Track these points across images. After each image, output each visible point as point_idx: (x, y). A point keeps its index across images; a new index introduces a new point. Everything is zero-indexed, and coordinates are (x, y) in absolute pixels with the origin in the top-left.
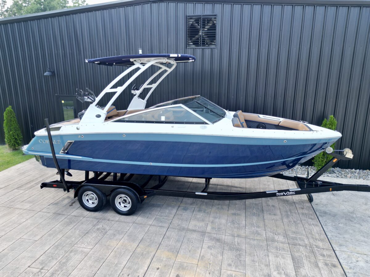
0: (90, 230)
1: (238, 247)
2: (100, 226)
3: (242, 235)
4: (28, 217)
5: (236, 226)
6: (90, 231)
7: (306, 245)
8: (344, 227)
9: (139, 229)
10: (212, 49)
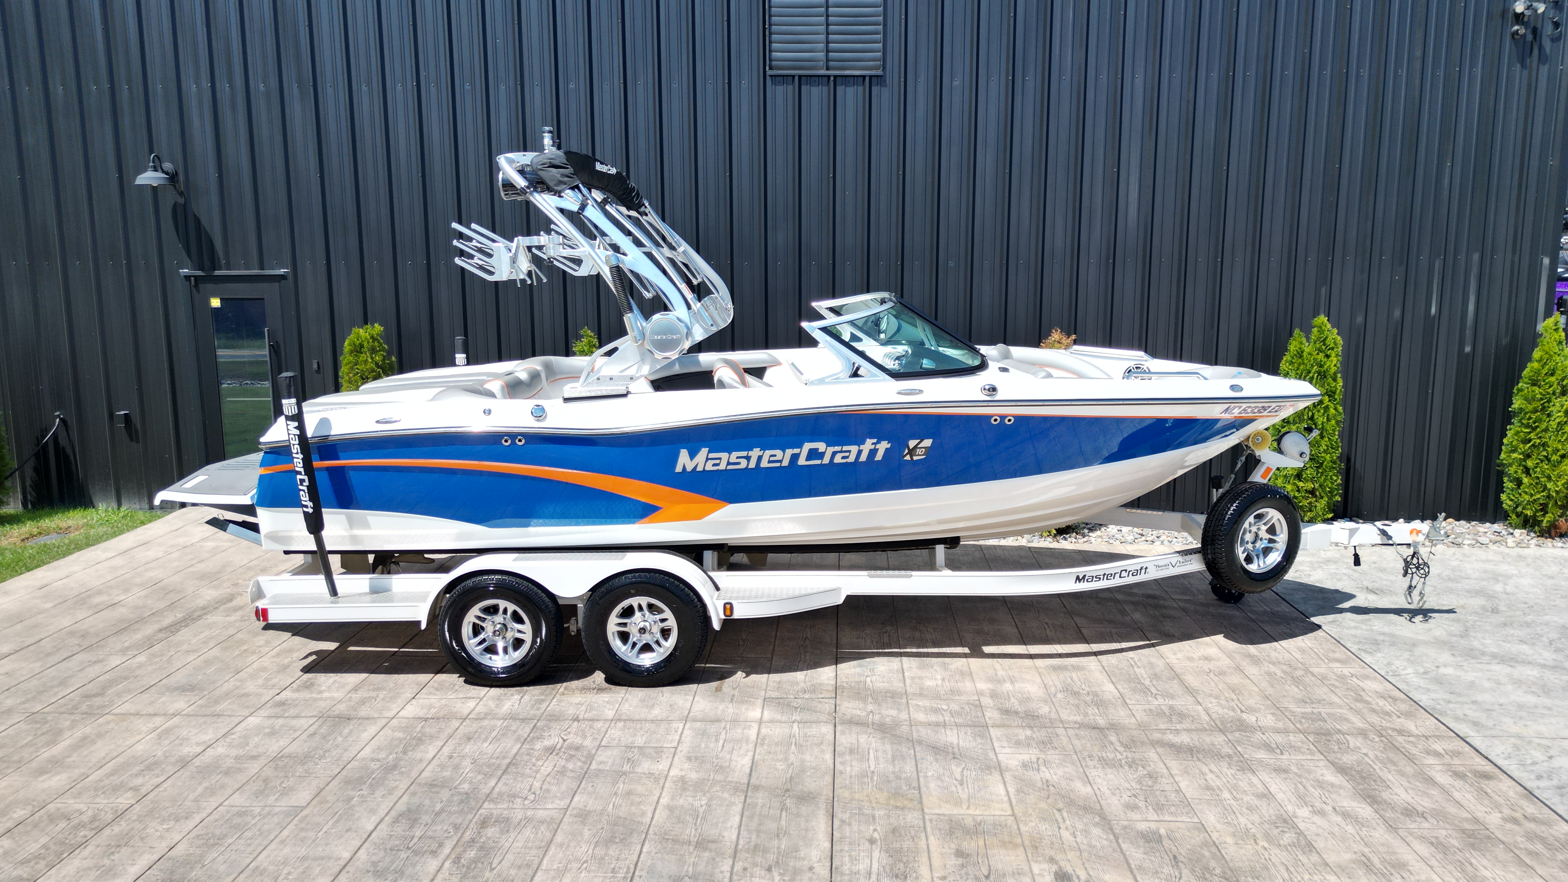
0: (516, 754)
1: (1133, 758)
2: (552, 739)
3: (1127, 721)
4: (209, 736)
5: (1088, 699)
6: (518, 757)
7: (1362, 730)
8: (1459, 674)
9: (723, 736)
10: (867, 79)
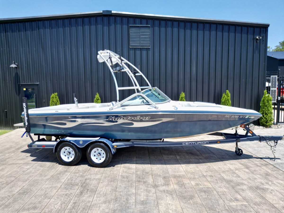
10: (148, 49)
